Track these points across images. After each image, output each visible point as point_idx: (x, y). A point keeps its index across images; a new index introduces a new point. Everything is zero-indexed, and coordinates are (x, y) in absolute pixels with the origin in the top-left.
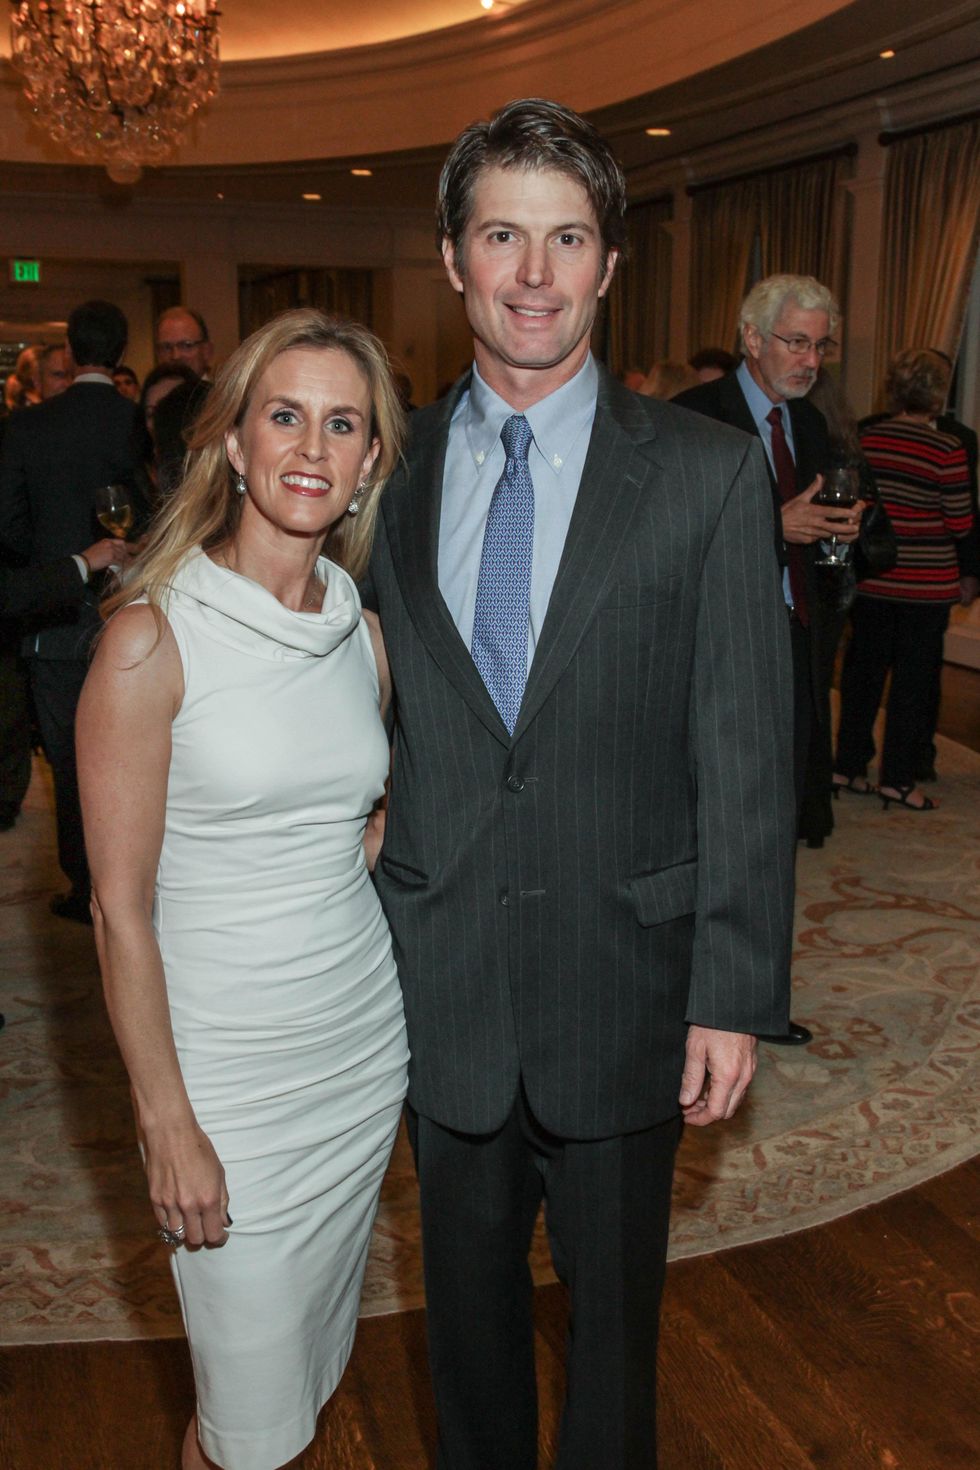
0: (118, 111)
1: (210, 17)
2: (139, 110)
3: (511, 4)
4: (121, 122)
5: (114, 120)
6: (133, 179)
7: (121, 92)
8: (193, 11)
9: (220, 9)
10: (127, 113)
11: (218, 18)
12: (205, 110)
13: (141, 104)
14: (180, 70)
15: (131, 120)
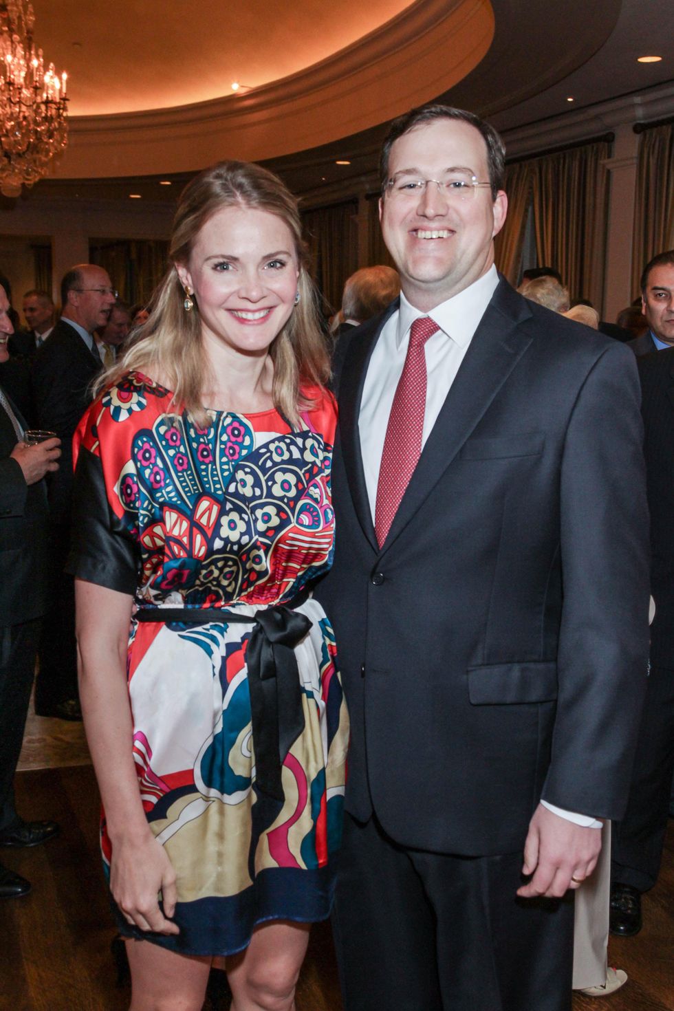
0: (7, 155)
1: (62, 102)
2: (19, 155)
3: (250, 88)
4: (9, 161)
5: (6, 160)
6: (17, 194)
7: (9, 144)
8: (52, 97)
9: (67, 97)
10: (13, 157)
11: (67, 102)
12: (59, 155)
13: (21, 152)
14: (44, 133)
15: (15, 160)
